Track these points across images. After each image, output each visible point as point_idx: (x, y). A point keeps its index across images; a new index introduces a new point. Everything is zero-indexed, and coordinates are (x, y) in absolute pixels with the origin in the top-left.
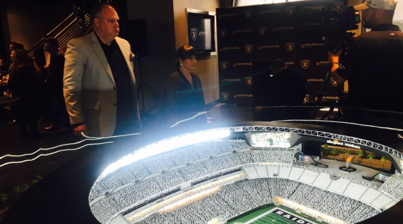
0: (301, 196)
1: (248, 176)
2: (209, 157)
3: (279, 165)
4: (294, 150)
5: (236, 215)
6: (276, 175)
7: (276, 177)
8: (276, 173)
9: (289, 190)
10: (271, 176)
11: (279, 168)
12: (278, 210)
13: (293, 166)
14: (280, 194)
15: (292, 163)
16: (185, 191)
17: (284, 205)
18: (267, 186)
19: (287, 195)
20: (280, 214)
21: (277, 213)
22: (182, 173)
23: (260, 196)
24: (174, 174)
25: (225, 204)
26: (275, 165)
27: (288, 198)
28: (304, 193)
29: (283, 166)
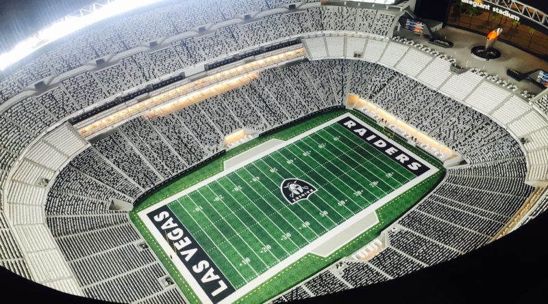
0: (393, 96)
1: (309, 53)
2: (243, 16)
3: (368, 37)
4: (399, 9)
5: (277, 125)
6: (359, 56)
7: (357, 59)
8: (359, 51)
9: (376, 83)
10: (350, 56)
11: (367, 42)
12: (348, 119)
13: (391, 39)
14: (359, 90)
15: (391, 34)
16: (192, 81)
17: (361, 109)
18: (341, 74)
19: (370, 92)
20: (349, 126)
21: (345, 124)
22: (187, 48)
23: (325, 91)
24: (173, 50)
25: (262, 104)
26: (360, 37)
27: (371, 97)
28: (399, 92)
29: (374, 39)
